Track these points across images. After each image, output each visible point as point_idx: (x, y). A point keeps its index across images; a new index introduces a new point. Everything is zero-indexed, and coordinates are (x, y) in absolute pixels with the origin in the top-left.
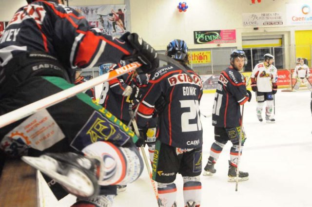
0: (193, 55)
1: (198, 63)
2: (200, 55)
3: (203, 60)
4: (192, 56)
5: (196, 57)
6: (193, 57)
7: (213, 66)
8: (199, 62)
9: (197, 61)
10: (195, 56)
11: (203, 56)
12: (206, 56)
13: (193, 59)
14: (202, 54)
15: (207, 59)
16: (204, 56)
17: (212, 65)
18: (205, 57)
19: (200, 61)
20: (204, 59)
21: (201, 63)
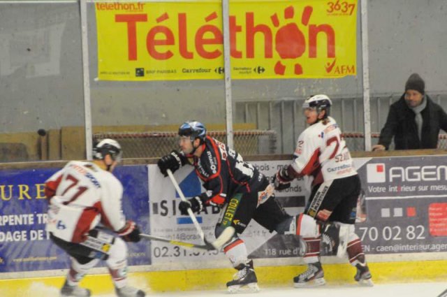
0: (241, 21)
1: (270, 74)
2: (283, 22)
3: (304, 60)
4: (234, 28)
5: (259, 38)
6: (241, 38)
7: (374, 101)
8: (280, 69)
9: (270, 65)
10: (251, 30)
11: (305, 30)
12: (329, 30)
13: (241, 45)
14: (297, 19)
15: (331, 54)
16: (314, 31)
17: (367, 95)
18: (322, 38)
19: (289, 64)
20: (313, 54)
21: (289, 74)
